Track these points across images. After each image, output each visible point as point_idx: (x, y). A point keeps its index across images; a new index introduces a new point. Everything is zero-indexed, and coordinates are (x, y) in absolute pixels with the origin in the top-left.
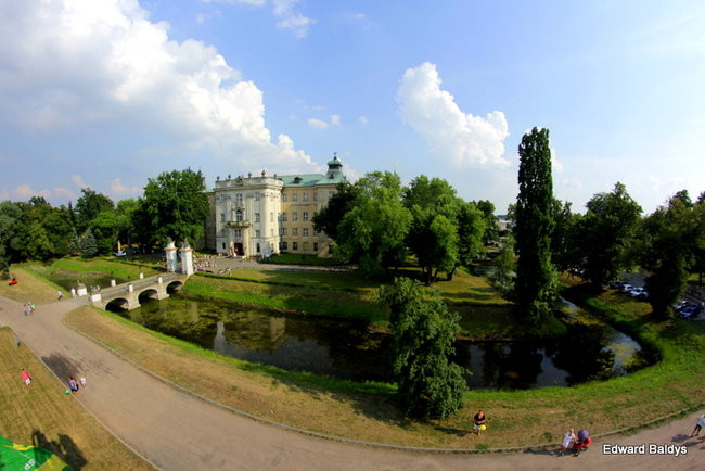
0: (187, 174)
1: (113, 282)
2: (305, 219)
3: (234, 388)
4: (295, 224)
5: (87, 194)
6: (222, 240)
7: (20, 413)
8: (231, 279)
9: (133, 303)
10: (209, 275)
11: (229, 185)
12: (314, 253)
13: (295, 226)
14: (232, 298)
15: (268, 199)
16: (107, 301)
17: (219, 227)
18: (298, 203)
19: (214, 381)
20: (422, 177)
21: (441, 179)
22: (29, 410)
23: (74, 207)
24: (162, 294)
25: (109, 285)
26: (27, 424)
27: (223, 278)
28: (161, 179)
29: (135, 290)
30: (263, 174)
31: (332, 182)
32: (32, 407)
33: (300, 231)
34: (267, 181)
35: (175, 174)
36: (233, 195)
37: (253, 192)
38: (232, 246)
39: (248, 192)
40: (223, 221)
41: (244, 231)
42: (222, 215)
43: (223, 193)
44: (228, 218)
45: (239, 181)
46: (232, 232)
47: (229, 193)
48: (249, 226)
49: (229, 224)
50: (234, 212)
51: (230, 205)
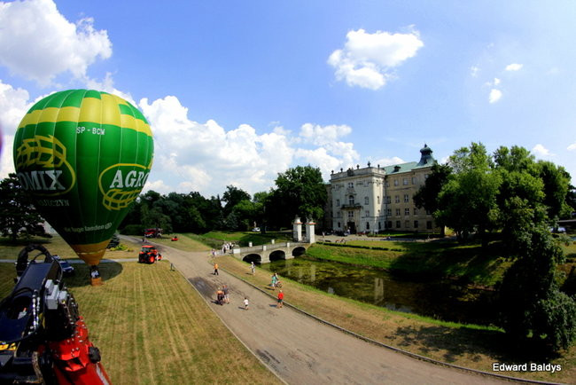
0: (308, 169)
1: (251, 244)
2: (406, 201)
3: (350, 316)
4: (398, 205)
5: (231, 189)
6: (338, 220)
7: (161, 304)
8: (347, 246)
9: (265, 259)
10: (328, 244)
11: (341, 176)
12: (415, 229)
13: (398, 207)
14: (347, 260)
15: (375, 185)
16: (245, 255)
17: (335, 209)
18: (398, 187)
19: (332, 309)
20: (501, 147)
21: (519, 147)
22: (169, 305)
23: (221, 198)
24: (289, 255)
25: (248, 245)
26: (164, 312)
27: (340, 245)
28: (287, 173)
29: (267, 250)
30: (369, 164)
31: (426, 166)
32: (172, 304)
33: (402, 211)
34: (374, 171)
35: (299, 169)
36: (346, 184)
37: (362, 180)
38: (346, 225)
39: (358, 180)
40: (339, 205)
41: (356, 212)
42: (338, 200)
43: (337, 183)
44: (342, 202)
45: (350, 172)
46: (346, 213)
47: (342, 183)
48: (359, 207)
49: (343, 207)
50: (348, 197)
51: (344, 191)
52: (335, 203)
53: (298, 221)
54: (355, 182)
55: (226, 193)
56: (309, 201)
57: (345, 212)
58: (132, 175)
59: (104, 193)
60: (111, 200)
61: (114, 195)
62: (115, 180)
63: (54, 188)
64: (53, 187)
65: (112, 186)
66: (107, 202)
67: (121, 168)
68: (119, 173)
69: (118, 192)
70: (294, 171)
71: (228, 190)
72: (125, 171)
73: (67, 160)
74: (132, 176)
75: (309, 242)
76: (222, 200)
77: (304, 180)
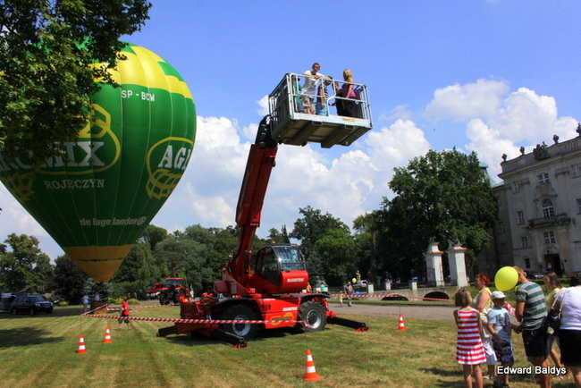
5: (308, 215)
6: (523, 253)
11: (523, 162)
17: (516, 231)
28: (411, 166)
35: (433, 156)
36: (533, 177)
37: (565, 165)
38: (540, 260)
39: (559, 166)
40: (522, 223)
41: (560, 231)
42: (520, 213)
43: (516, 178)
44: (530, 215)
45: (541, 153)
46: (538, 236)
47: (524, 176)
48: (566, 221)
49: (532, 225)
50: (539, 204)
51: (530, 193)
52: (514, 221)
53: (435, 249)
54: (552, 171)
55: (298, 223)
56: (457, 215)
57: (535, 233)
58: (182, 153)
59: (150, 173)
60: (155, 182)
61: (161, 176)
62: (164, 158)
63: (88, 164)
64: (85, 162)
65: (161, 165)
66: (151, 186)
67: (172, 143)
68: (170, 149)
69: (165, 173)
70: (423, 161)
71: (302, 217)
72: (177, 146)
73: (111, 129)
74: (181, 155)
75: (455, 284)
76: (292, 235)
77: (444, 177)
